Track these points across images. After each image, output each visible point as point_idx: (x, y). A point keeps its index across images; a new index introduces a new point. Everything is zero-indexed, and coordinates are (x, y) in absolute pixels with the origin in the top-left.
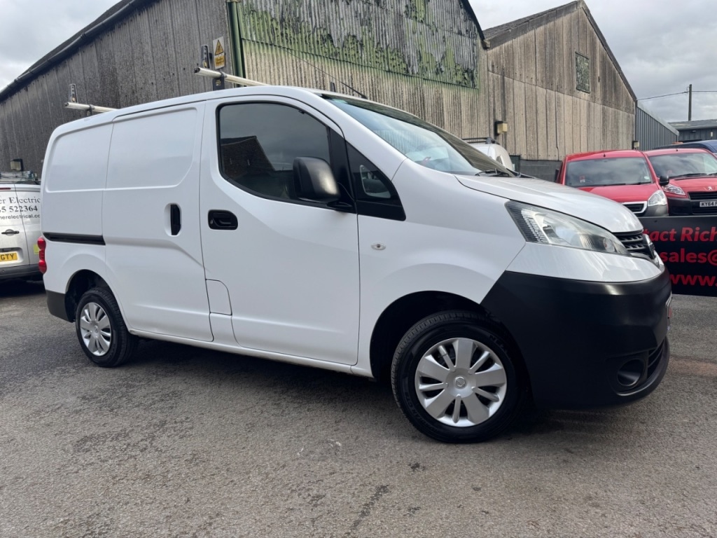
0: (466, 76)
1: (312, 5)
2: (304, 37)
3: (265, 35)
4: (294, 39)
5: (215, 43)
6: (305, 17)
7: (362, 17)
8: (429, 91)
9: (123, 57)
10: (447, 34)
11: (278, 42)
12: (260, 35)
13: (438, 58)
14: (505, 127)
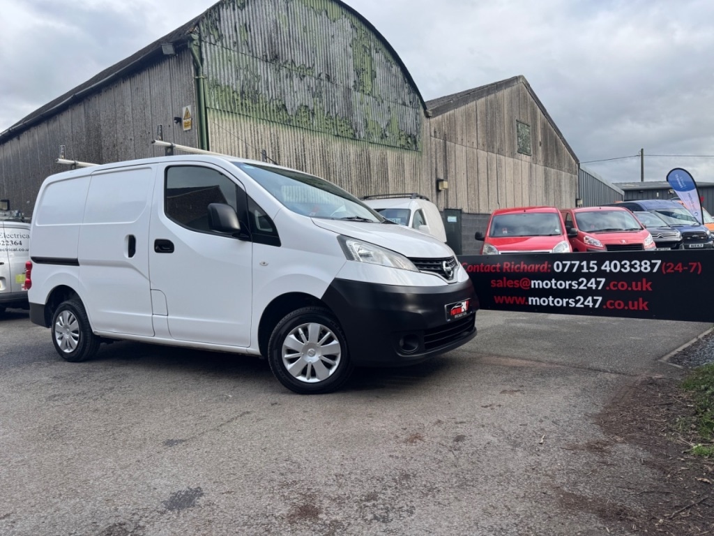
0: (409, 140)
1: (270, 80)
2: (261, 106)
3: (226, 105)
4: (252, 108)
5: (184, 110)
6: (262, 90)
7: (314, 90)
8: (375, 153)
9: (107, 116)
10: (392, 105)
11: (238, 110)
12: (223, 104)
13: (383, 125)
14: (445, 184)
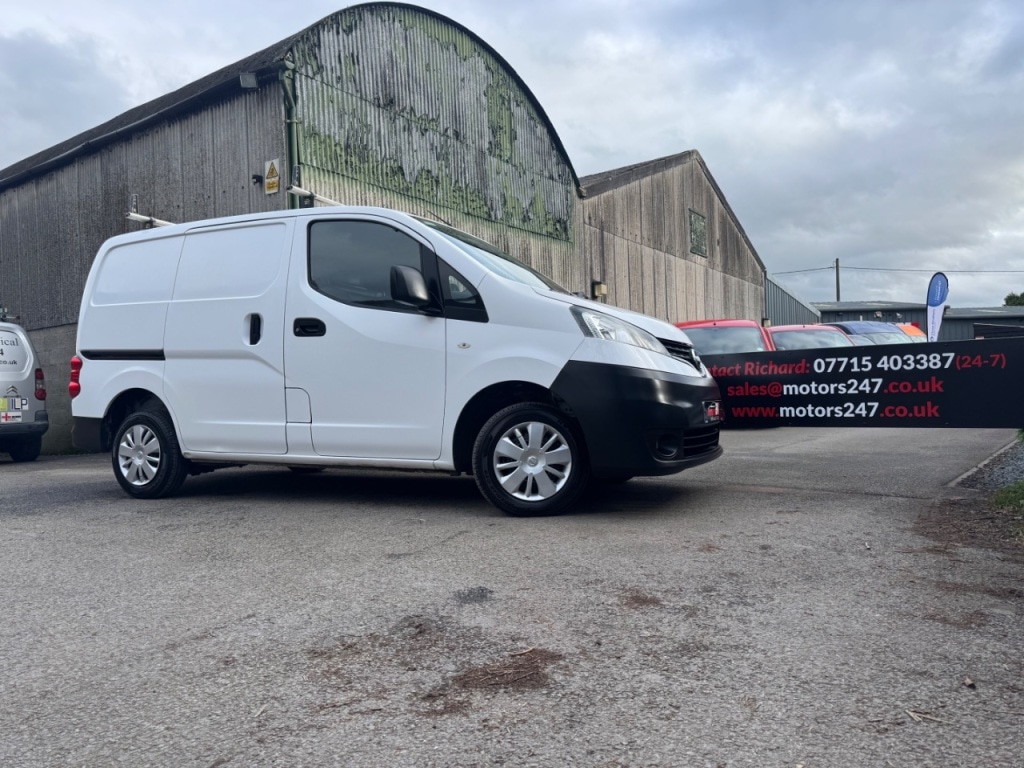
0: (558, 226)
1: (382, 132)
2: (371, 167)
3: (326, 162)
4: (360, 168)
5: (268, 165)
6: (373, 145)
7: (439, 150)
8: (515, 239)
9: (140, 173)
10: (537, 178)
11: (342, 170)
12: (321, 161)
13: (525, 204)
14: (604, 289)
